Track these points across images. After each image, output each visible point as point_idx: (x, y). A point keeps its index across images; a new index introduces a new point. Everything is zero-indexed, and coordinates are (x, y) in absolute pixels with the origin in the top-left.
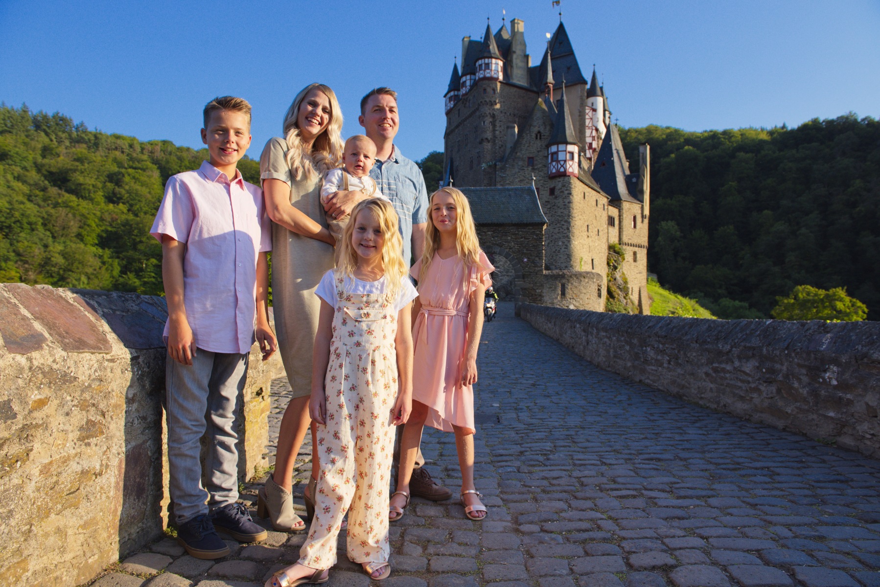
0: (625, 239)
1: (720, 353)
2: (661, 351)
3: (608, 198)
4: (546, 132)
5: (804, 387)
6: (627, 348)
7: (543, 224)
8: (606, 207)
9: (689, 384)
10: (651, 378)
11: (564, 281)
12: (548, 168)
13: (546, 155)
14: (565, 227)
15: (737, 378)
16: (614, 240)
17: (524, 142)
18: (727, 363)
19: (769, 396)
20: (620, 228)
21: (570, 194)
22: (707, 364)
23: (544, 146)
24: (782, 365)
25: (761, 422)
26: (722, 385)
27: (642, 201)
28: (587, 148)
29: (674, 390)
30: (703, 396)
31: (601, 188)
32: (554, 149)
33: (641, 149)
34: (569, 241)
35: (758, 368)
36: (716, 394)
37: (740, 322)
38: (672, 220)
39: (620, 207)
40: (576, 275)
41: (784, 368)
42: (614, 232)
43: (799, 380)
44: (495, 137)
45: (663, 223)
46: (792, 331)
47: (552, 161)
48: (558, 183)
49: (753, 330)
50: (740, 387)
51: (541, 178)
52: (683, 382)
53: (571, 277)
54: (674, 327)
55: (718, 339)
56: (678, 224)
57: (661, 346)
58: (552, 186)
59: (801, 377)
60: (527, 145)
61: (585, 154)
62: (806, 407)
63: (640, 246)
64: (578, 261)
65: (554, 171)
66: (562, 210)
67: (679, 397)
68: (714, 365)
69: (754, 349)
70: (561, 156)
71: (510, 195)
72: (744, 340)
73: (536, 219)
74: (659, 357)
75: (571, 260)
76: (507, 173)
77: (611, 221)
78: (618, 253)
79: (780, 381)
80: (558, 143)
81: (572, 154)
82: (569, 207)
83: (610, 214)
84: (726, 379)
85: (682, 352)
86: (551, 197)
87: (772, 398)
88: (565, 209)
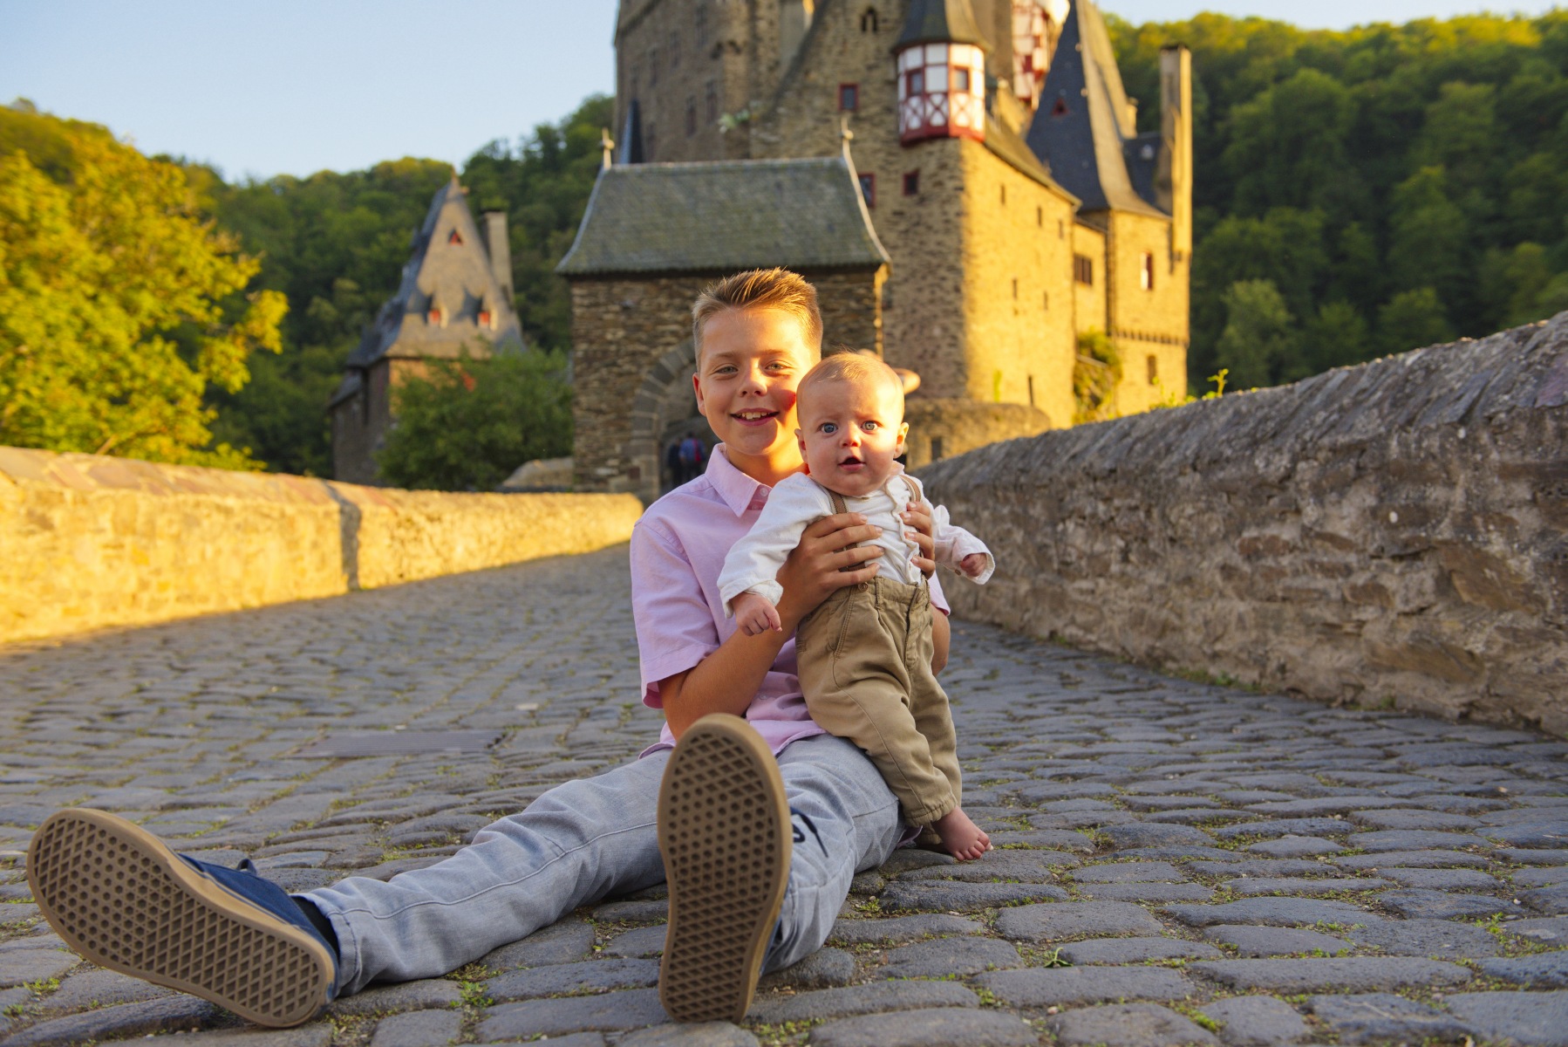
0: (1123, 320)
1: (1260, 489)
2: (1103, 525)
3: (1072, 204)
4: (890, 11)
5: (1524, 549)
6: (1018, 536)
7: (874, 266)
8: (1067, 229)
9: (1180, 616)
10: (1080, 618)
11: (939, 430)
12: (899, 115)
13: (892, 76)
14: (949, 285)
15: (1312, 563)
16: (1092, 322)
17: (828, 39)
18: (1282, 520)
19: (1413, 606)
20: (1110, 290)
21: (961, 189)
22: (1225, 537)
23: (885, 51)
24: (1451, 484)
25: (1391, 703)
26: (1271, 599)
27: (1168, 212)
28: (1017, 66)
29: (1139, 643)
30: (1218, 647)
31: (1055, 176)
32: (912, 59)
33: (1166, 63)
34: (960, 326)
35: (1374, 512)
36: (1254, 634)
37: (1327, 380)
38: (1263, 277)
39: (1106, 228)
40: (972, 413)
41: (1458, 496)
42: (1091, 299)
43: (1507, 526)
44: (755, 37)
45: (1240, 288)
46: (1487, 364)
47: (910, 94)
48: (927, 160)
49: (1364, 391)
50: (1323, 594)
51: (878, 146)
52: (1164, 614)
53: (958, 417)
54: (1138, 440)
55: (1254, 444)
56: (1281, 290)
57: (1101, 507)
58: (910, 168)
59: (1513, 514)
60: (837, 49)
61: (1012, 86)
62: (1535, 623)
63: (1165, 340)
64: (988, 381)
65: (915, 123)
66: (940, 237)
67: (1154, 663)
68: (1246, 535)
69: (1359, 448)
70: (935, 81)
71: (779, 186)
72: (1333, 426)
73: (856, 255)
74: (1099, 547)
75: (967, 378)
76: (783, 130)
77: (1082, 270)
78: (1102, 359)
79: (1445, 543)
80: (923, 42)
81: (965, 72)
82: (958, 227)
83: (1080, 248)
84: (1281, 573)
85: (1155, 513)
86: (909, 200)
87: (1421, 610)
88: (947, 231)
